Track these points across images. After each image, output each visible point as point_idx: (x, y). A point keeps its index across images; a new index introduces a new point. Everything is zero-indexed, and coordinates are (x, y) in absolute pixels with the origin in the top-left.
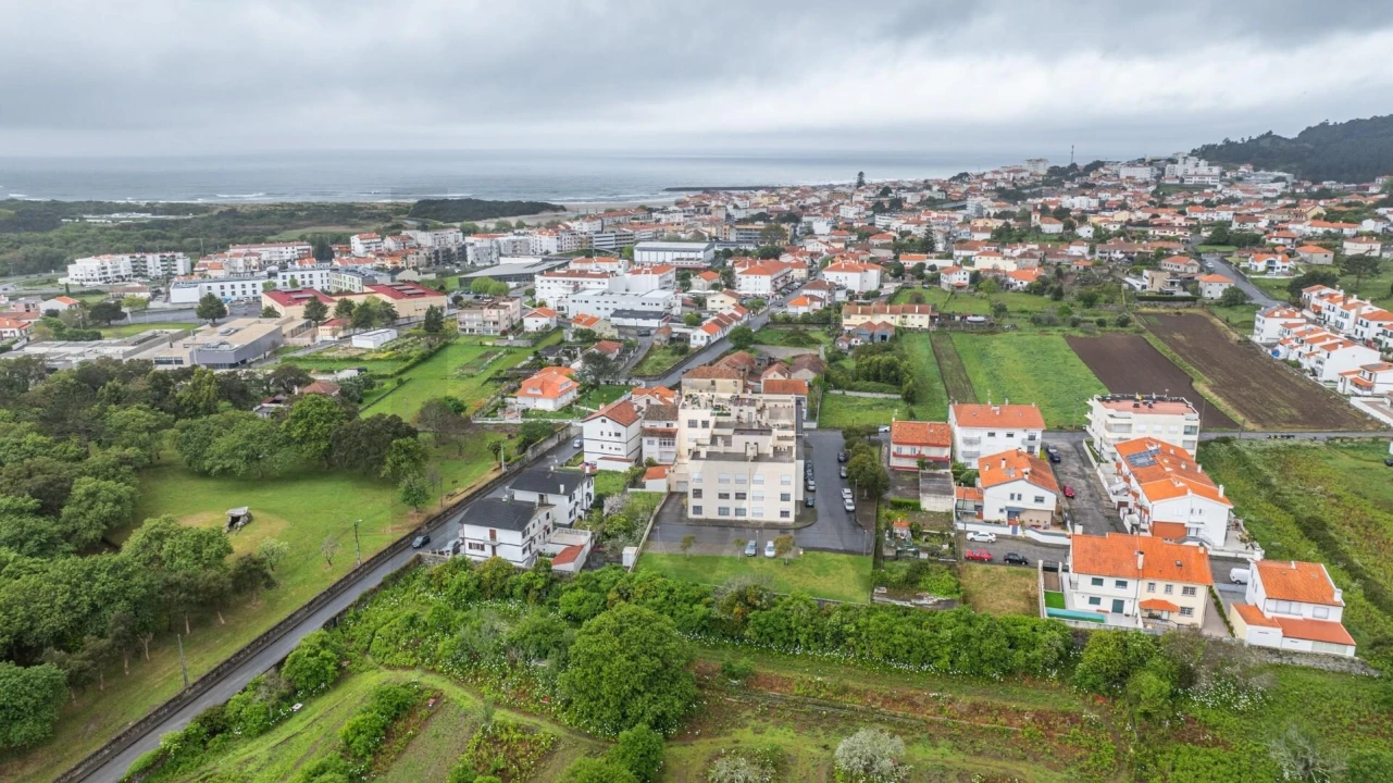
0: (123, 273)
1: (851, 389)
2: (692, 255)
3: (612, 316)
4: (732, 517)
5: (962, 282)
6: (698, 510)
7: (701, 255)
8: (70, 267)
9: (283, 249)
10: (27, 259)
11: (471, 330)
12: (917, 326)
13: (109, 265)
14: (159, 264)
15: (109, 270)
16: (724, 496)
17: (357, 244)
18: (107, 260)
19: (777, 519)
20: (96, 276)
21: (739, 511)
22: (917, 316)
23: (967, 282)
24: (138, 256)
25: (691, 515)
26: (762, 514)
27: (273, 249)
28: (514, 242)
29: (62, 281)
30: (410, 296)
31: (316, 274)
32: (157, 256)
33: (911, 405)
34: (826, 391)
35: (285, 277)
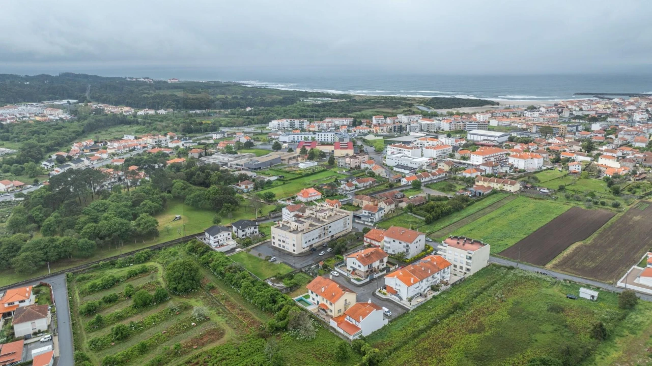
0: (285, 127)
1: (415, 214)
2: (493, 139)
3: (394, 167)
4: (282, 248)
5: (577, 170)
6: (274, 243)
7: (496, 139)
8: (270, 123)
9: (344, 120)
10: (264, 118)
11: (342, 166)
12: (508, 190)
13: (280, 123)
14: (298, 123)
15: (281, 125)
16: (280, 240)
17: (374, 120)
18: (280, 122)
19: (292, 252)
20: (276, 127)
21: (284, 247)
22: (509, 186)
23: (580, 170)
24: (292, 120)
25: (272, 245)
26: (288, 249)
27: (341, 120)
28: (428, 124)
29: (267, 127)
30: (341, 148)
31: (329, 134)
32: (298, 121)
33: (425, 225)
34: (406, 213)
35: (318, 135)
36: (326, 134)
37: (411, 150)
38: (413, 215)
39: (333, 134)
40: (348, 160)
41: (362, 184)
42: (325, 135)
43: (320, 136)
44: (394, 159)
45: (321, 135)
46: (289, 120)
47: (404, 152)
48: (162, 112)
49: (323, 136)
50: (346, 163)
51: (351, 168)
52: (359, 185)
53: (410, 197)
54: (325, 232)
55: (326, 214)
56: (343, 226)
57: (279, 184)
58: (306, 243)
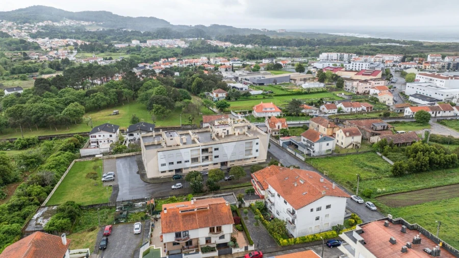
0: (334, 59)
3: (411, 96)
8: (320, 55)
9: (395, 57)
11: (349, 89)
13: (330, 55)
15: (329, 57)
24: (342, 54)
27: (391, 56)
29: (318, 59)
30: (363, 75)
31: (364, 64)
32: (347, 55)
33: (391, 176)
34: (374, 152)
35: (353, 64)
36: (361, 64)
37: (444, 80)
38: (384, 157)
39: (368, 64)
40: (355, 83)
41: (349, 108)
42: (359, 65)
43: (354, 65)
44: (415, 88)
45: (356, 64)
46: (339, 54)
47: (435, 82)
48: (249, 46)
49: (357, 66)
50: (353, 87)
51: (358, 93)
52: (345, 109)
53: (399, 132)
54: (206, 154)
55: (226, 131)
56: (244, 151)
57: (258, 98)
58: (163, 165)
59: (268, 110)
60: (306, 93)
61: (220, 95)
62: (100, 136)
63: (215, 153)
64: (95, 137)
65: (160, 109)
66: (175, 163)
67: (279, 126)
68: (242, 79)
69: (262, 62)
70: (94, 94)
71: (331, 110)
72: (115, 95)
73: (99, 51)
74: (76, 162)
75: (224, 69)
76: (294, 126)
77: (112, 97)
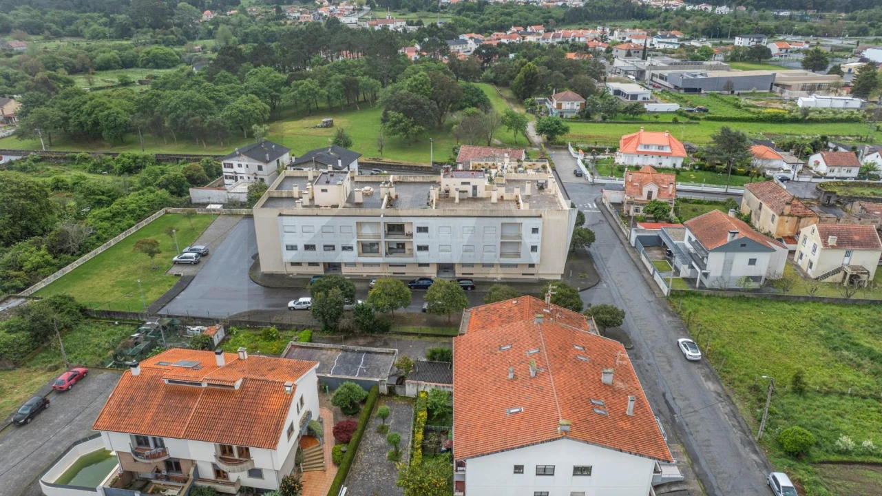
48: (723, 10)
54: (396, 239)
55: (469, 188)
56: (499, 246)
57: (659, 120)
58: (293, 248)
59: (654, 149)
60: (795, 120)
61: (566, 106)
62: (240, 166)
63: (419, 239)
64: (231, 166)
65: (401, 121)
66: (319, 248)
67: (650, 193)
68: (653, 75)
69: (733, 44)
70: (299, 82)
71: (836, 169)
72: (339, 87)
73: (406, 9)
74: (167, 213)
75: (624, 53)
76: (701, 197)
77: (333, 90)
